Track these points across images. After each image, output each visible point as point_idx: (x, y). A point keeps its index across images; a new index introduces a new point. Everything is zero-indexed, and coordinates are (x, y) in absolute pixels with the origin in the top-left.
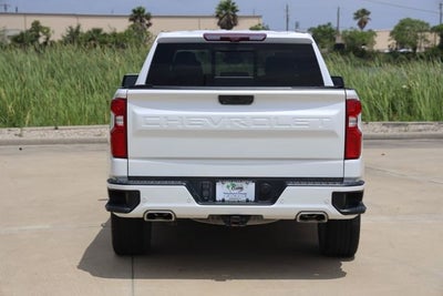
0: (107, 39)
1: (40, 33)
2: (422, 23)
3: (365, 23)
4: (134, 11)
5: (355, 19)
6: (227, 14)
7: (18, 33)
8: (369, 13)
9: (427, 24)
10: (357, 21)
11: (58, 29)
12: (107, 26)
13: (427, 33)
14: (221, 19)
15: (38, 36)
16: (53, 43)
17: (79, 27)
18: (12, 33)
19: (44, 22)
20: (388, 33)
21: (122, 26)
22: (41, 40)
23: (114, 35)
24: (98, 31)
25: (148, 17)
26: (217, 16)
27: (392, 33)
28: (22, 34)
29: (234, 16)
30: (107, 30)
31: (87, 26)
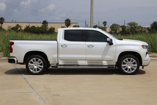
0: (36, 29)
1: (19, 27)
2: (118, 25)
4: (43, 21)
5: (103, 24)
6: (68, 22)
7: (13, 27)
8: (106, 23)
11: (24, 26)
12: (36, 25)
13: (119, 28)
14: (66, 23)
15: (18, 28)
16: (22, 30)
17: (29, 26)
18: (12, 27)
19: (20, 24)
21: (40, 25)
22: (19, 29)
23: (38, 28)
24: (34, 27)
25: (47, 23)
26: (65, 23)
27: (110, 27)
28: (14, 27)
29: (70, 23)
30: (36, 26)
31: (31, 25)
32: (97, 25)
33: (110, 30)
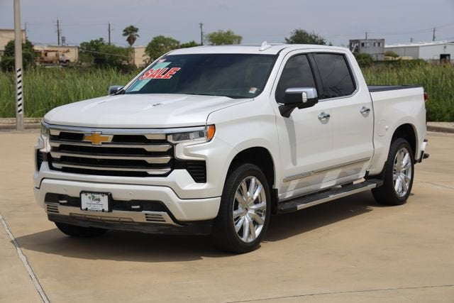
2: (174, 41)
3: (134, 39)
5: (124, 35)
8: (136, 30)
9: (178, 43)
10: (126, 37)
20: (144, 50)
27: (147, 50)
32: (101, 39)
33: (145, 58)
